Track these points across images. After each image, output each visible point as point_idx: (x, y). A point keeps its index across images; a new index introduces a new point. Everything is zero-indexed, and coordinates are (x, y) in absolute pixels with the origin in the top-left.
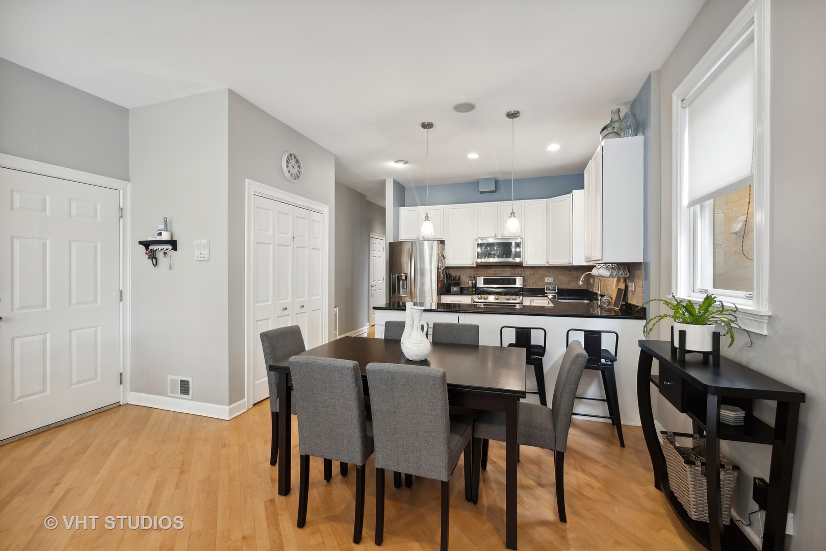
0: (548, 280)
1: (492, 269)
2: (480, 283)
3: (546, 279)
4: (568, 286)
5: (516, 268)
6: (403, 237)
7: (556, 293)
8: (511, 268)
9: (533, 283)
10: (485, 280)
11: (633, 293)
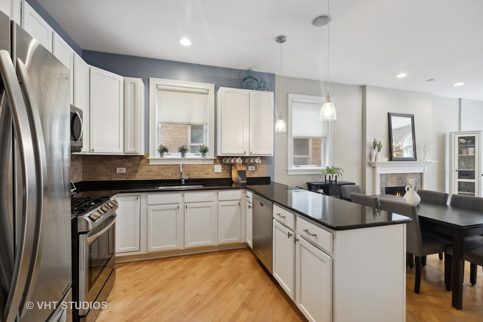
11: (253, 172)
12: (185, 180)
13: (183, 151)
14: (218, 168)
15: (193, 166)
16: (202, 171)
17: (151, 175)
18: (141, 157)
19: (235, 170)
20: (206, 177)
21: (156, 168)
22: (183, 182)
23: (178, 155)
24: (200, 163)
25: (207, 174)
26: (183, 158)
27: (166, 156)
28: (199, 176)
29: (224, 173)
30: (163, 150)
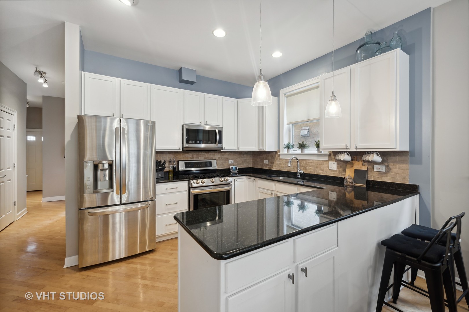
0: (231, 162)
1: (190, 154)
2: (182, 167)
3: (230, 161)
4: (242, 166)
5: (208, 153)
6: (88, 111)
7: (237, 172)
8: (205, 153)
9: (221, 165)
10: (186, 164)
11: (383, 174)
12: (301, 174)
13: (302, 146)
14: (333, 165)
15: (309, 162)
16: (317, 167)
17: (281, 167)
18: (276, 153)
19: (351, 169)
20: (321, 173)
21: (284, 162)
22: (299, 176)
23: (299, 151)
24: (315, 158)
25: (323, 170)
26: (301, 154)
27: (291, 151)
28: (315, 172)
29: (339, 171)
30: (288, 147)
